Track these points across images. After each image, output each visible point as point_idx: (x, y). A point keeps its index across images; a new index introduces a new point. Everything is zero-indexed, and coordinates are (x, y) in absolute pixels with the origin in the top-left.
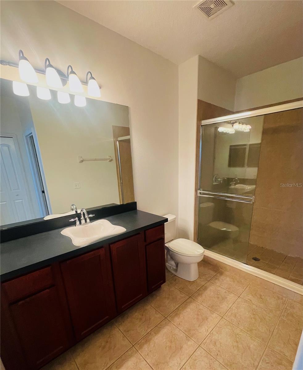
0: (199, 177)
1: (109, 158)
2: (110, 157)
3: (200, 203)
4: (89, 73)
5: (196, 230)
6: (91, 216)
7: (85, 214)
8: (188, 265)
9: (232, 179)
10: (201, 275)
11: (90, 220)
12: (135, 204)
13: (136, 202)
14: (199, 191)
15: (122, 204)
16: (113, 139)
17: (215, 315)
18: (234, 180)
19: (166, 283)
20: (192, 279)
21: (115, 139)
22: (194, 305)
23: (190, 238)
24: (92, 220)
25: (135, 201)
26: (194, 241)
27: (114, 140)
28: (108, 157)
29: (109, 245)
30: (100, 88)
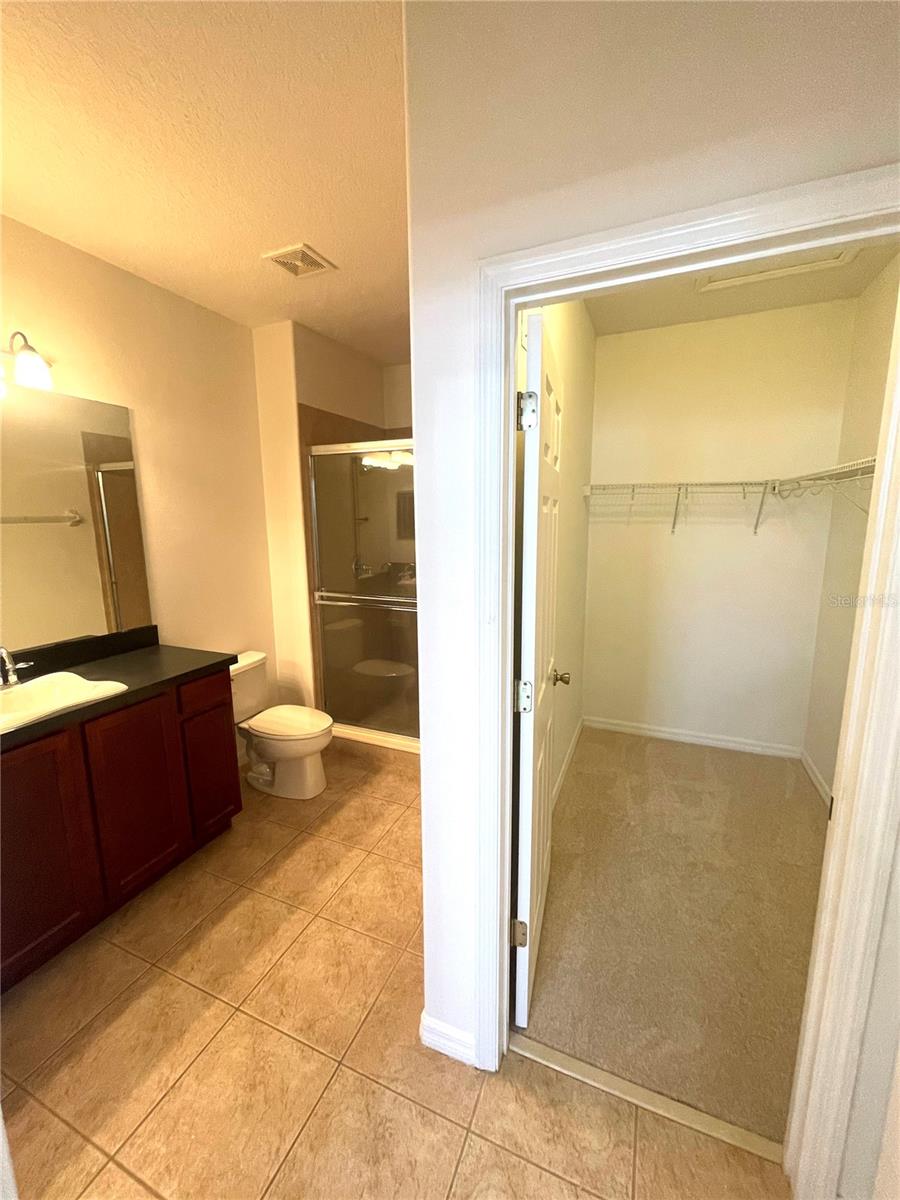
0: (316, 564)
1: (72, 515)
2: (77, 513)
3: (324, 623)
4: (19, 337)
5: (318, 681)
6: (21, 665)
7: (7, 660)
8: (298, 761)
9: (404, 565)
10: (330, 781)
11: (19, 678)
12: (153, 631)
13: (156, 627)
14: (317, 594)
15: (114, 631)
16: (83, 467)
17: (356, 852)
18: (407, 567)
19: (244, 810)
20: (309, 795)
21: (91, 467)
22: (312, 843)
23: (306, 703)
24: (24, 676)
25: (154, 623)
26: (317, 708)
27: (87, 470)
28: (67, 513)
29: (82, 725)
30: (51, 366)
